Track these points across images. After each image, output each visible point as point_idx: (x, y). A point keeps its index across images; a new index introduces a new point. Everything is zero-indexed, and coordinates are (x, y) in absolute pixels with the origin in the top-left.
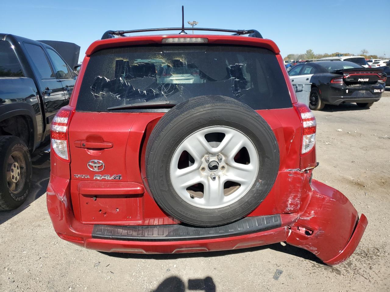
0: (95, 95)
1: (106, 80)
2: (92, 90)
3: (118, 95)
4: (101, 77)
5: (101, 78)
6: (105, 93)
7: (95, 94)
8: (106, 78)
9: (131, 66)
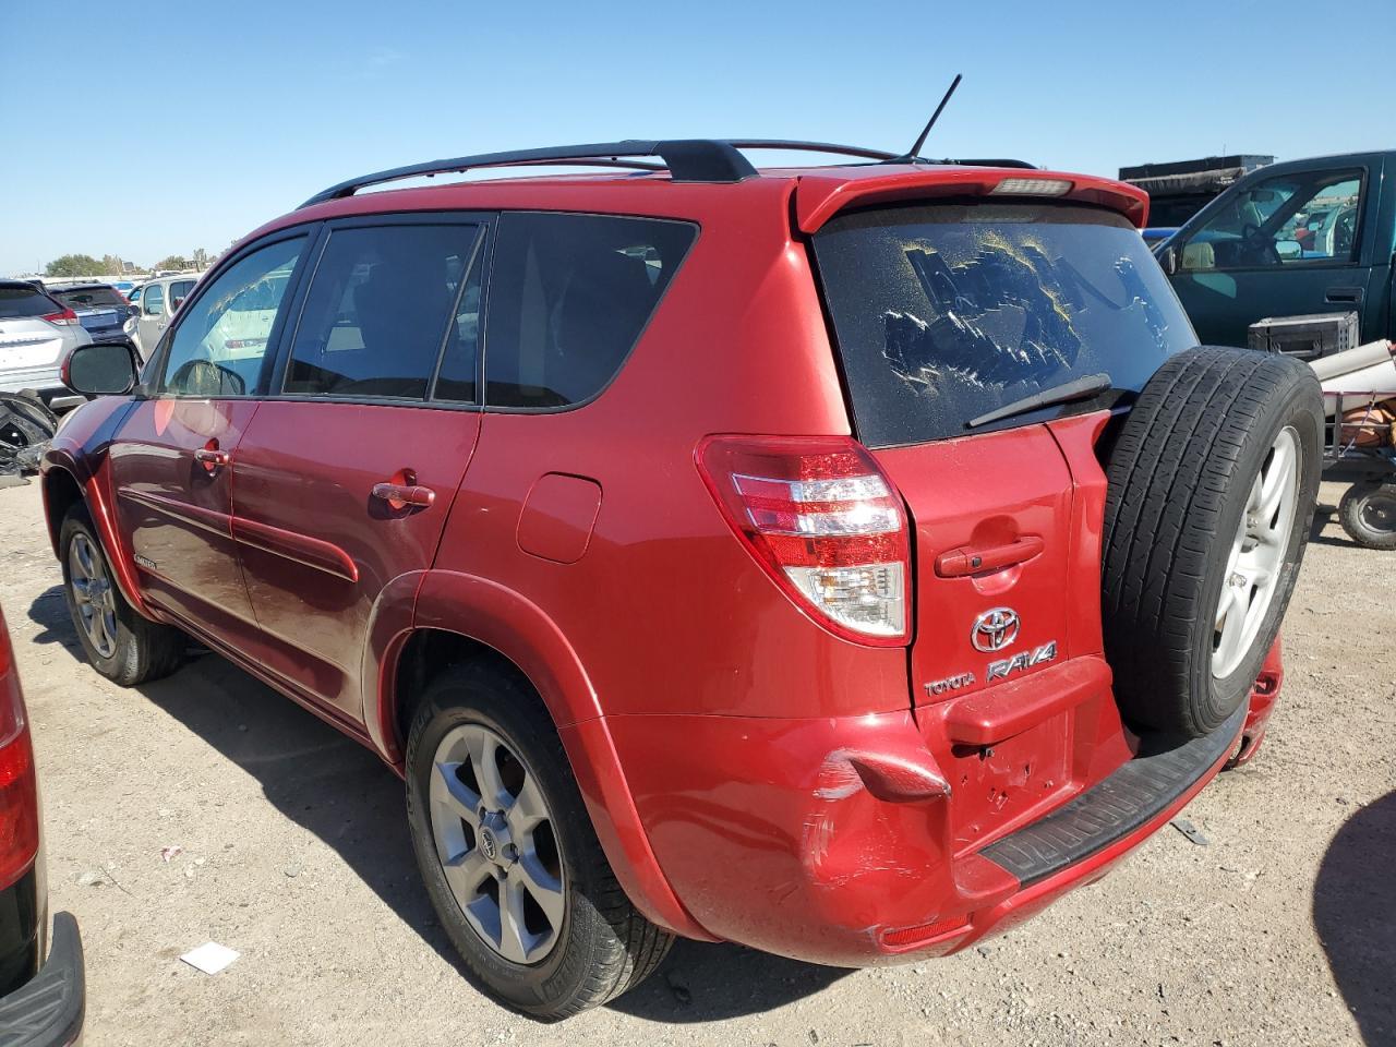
0: (911, 382)
1: (914, 322)
2: (893, 363)
3: (970, 373)
4: (898, 316)
5: (900, 319)
6: (936, 369)
7: (911, 378)
8: (913, 318)
9: (954, 270)
